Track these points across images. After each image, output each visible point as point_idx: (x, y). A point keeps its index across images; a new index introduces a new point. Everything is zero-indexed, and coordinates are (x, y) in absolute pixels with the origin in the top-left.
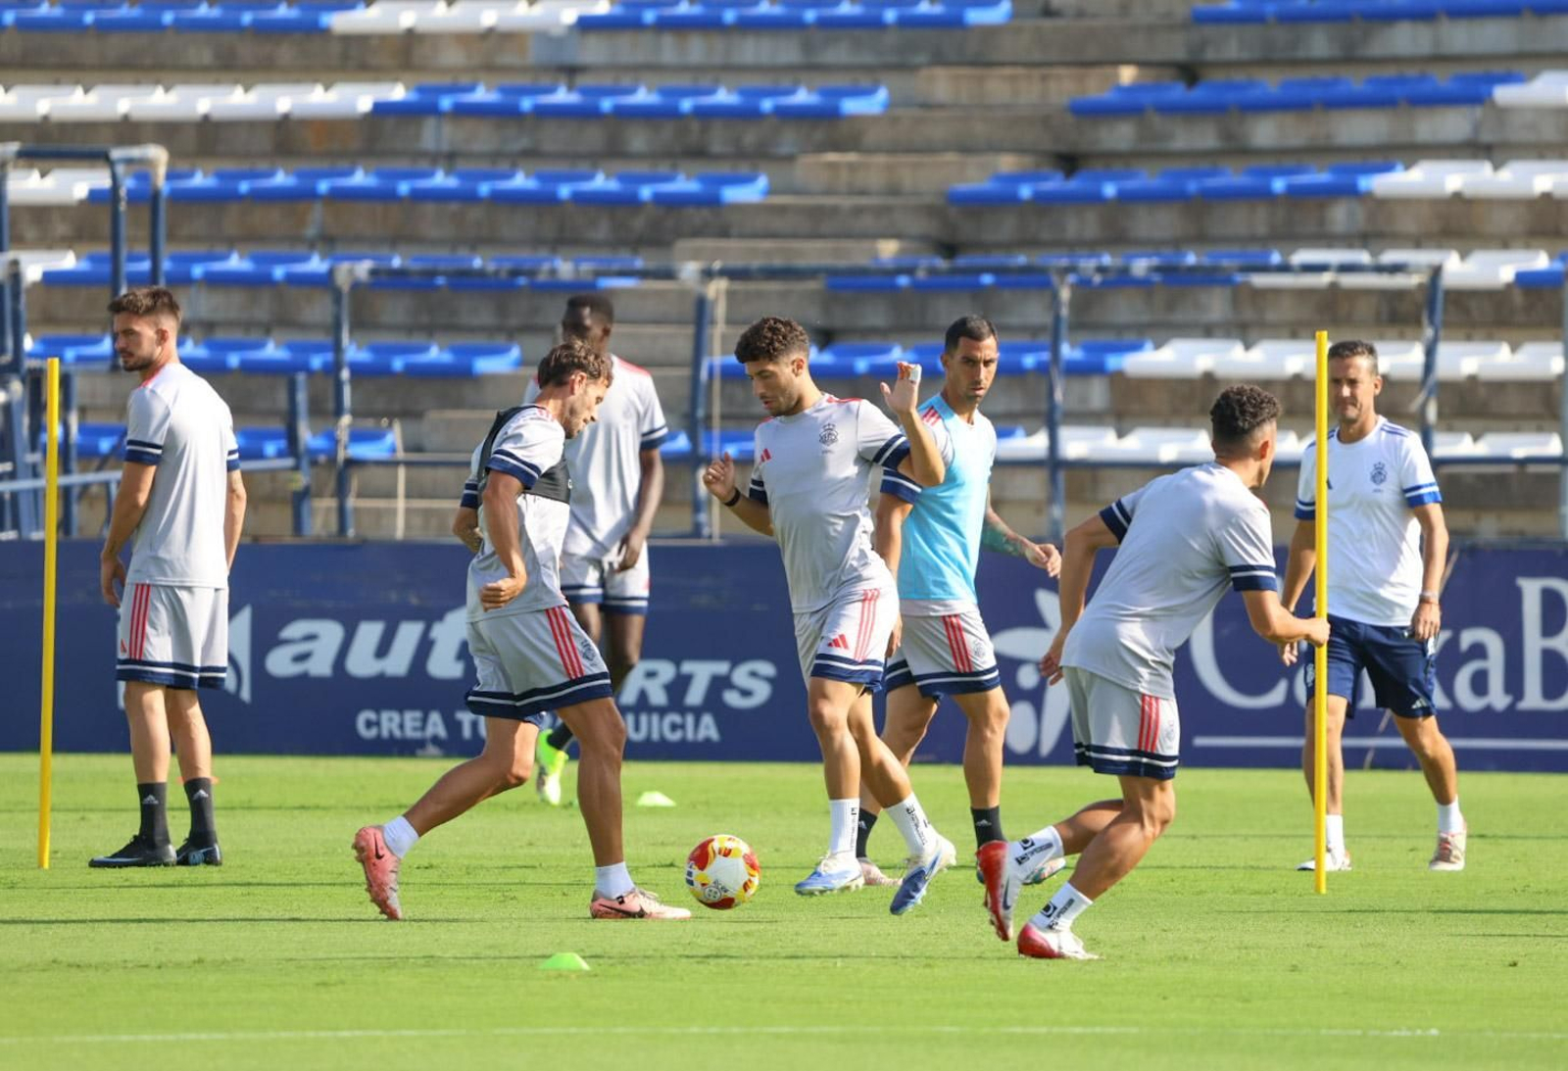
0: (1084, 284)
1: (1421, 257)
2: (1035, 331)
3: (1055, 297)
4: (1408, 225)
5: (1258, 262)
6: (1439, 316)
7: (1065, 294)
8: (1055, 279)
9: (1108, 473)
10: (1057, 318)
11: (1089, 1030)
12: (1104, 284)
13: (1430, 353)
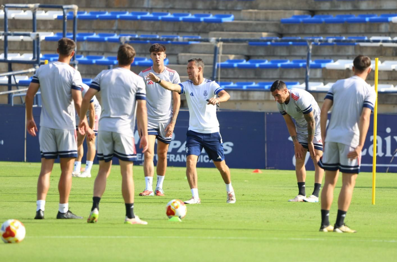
0: (316, 44)
2: (303, 57)
3: (308, 48)
5: (362, 39)
7: (311, 47)
8: (308, 43)
9: (321, 94)
10: (309, 54)
12: (321, 44)
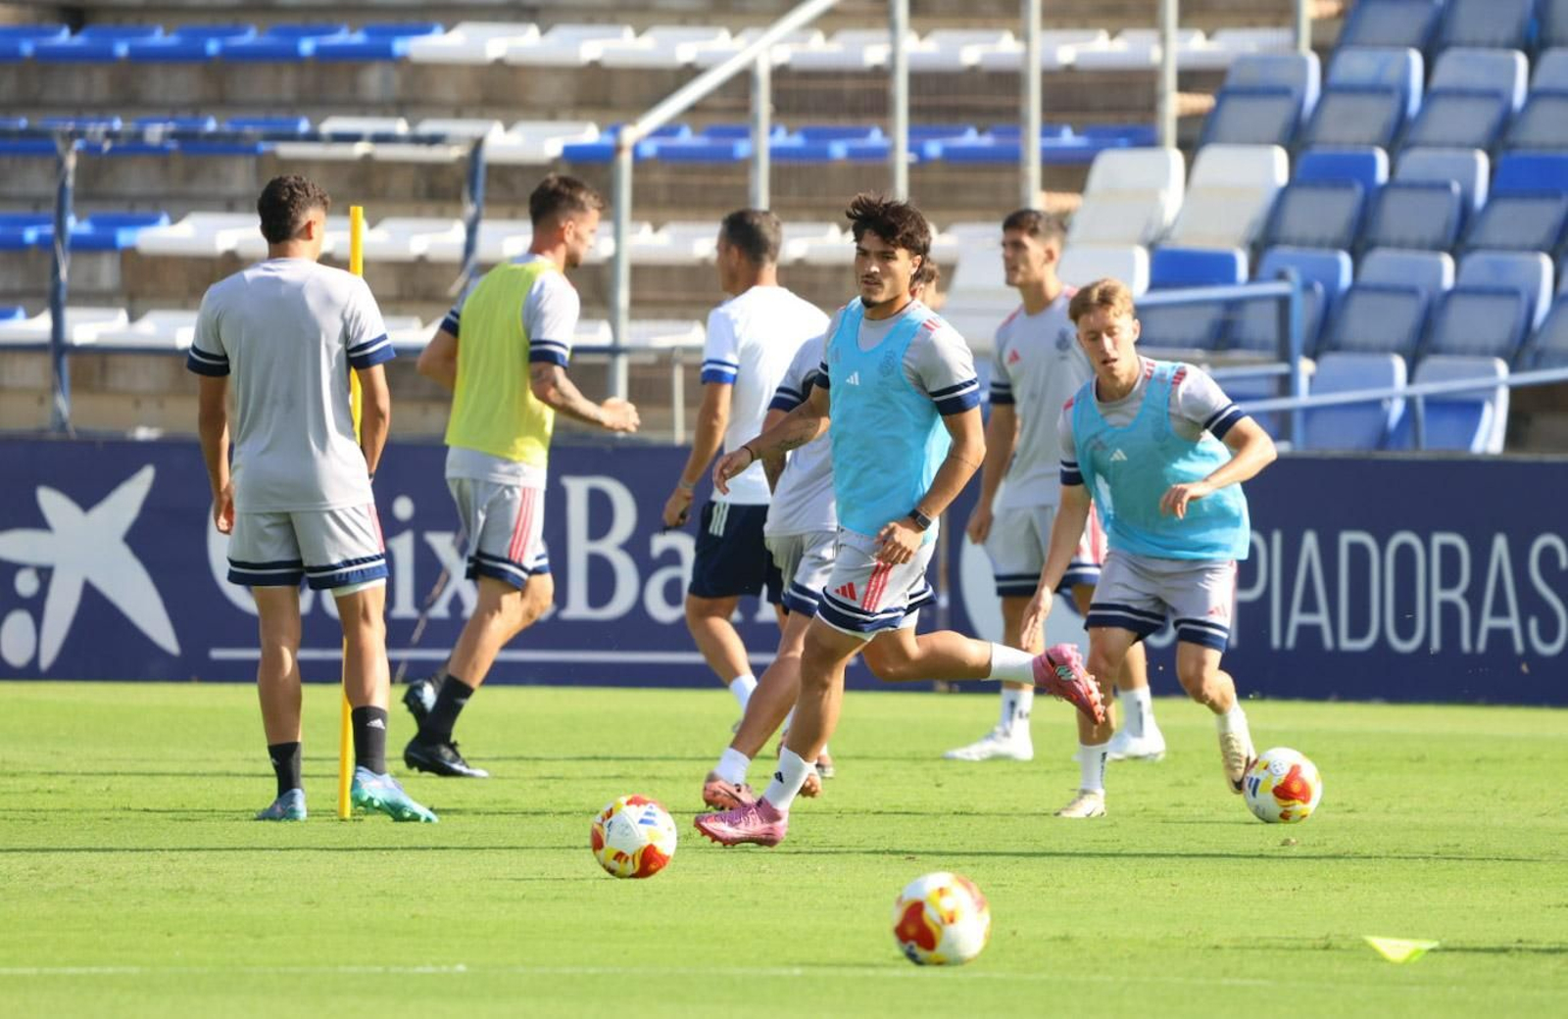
0: (91, 151)
1: (463, 128)
2: (37, 202)
3: (60, 164)
4: (448, 92)
5: (287, 130)
6: (480, 192)
7: (71, 162)
8: (60, 145)
9: (119, 360)
10: (62, 188)
11: (83, 971)
12: (113, 150)
13: (472, 231)
